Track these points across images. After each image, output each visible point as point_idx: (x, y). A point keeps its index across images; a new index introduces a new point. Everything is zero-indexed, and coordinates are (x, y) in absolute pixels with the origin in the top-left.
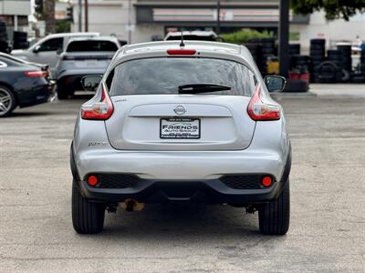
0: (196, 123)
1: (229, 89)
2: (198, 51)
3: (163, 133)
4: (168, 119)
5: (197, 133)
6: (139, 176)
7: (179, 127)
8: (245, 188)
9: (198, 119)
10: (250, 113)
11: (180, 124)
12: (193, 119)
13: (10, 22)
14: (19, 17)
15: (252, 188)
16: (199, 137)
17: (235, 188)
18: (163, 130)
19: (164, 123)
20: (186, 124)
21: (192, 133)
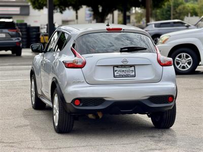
0: (132, 68)
1: (146, 49)
2: (123, 28)
3: (115, 74)
4: (117, 66)
5: (134, 74)
6: (105, 99)
7: (124, 70)
8: (160, 103)
9: (134, 66)
10: (159, 62)
11: (124, 69)
12: (131, 66)
16: (135, 76)
18: (115, 73)
19: (116, 69)
20: (127, 69)
21: (131, 74)
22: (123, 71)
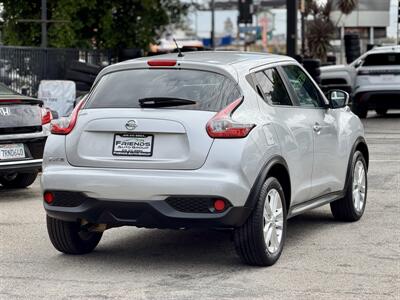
0: (149, 140)
1: (194, 103)
3: (116, 149)
4: (121, 134)
5: (149, 150)
6: (88, 194)
8: (192, 211)
9: (152, 135)
10: (209, 130)
11: (133, 140)
12: (146, 135)
13: (366, 35)
14: (376, 29)
15: (201, 211)
16: (151, 154)
17: (182, 210)
18: (116, 147)
19: (118, 138)
20: (139, 140)
21: (144, 150)
22: (131, 144)
